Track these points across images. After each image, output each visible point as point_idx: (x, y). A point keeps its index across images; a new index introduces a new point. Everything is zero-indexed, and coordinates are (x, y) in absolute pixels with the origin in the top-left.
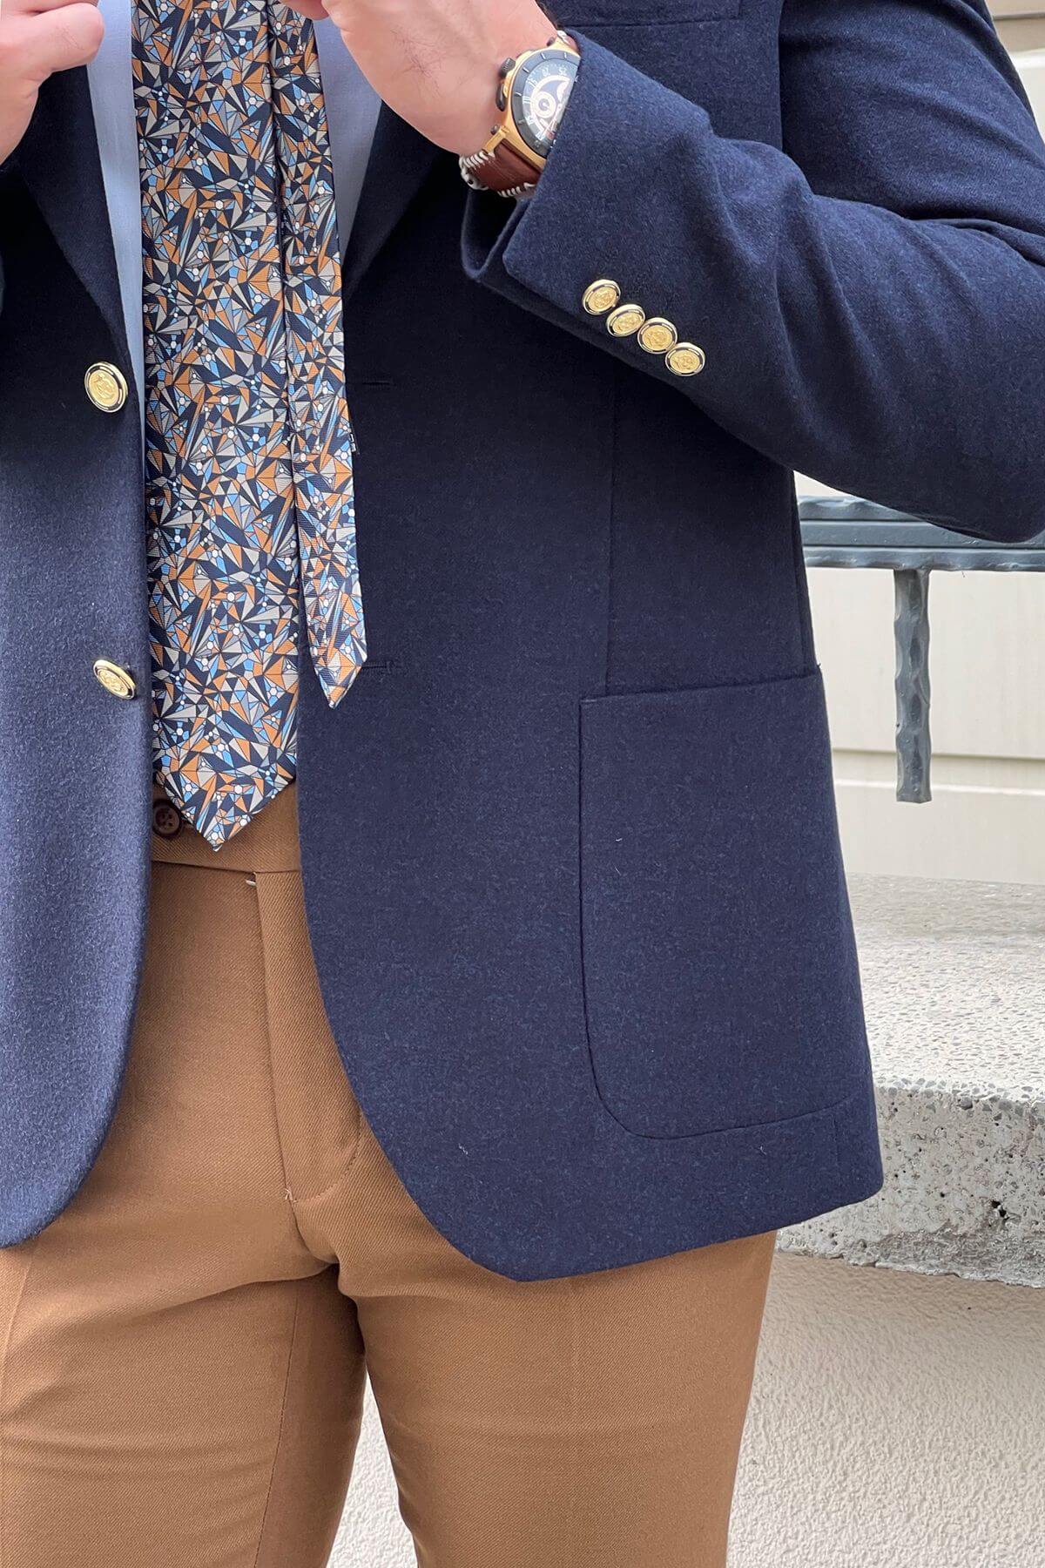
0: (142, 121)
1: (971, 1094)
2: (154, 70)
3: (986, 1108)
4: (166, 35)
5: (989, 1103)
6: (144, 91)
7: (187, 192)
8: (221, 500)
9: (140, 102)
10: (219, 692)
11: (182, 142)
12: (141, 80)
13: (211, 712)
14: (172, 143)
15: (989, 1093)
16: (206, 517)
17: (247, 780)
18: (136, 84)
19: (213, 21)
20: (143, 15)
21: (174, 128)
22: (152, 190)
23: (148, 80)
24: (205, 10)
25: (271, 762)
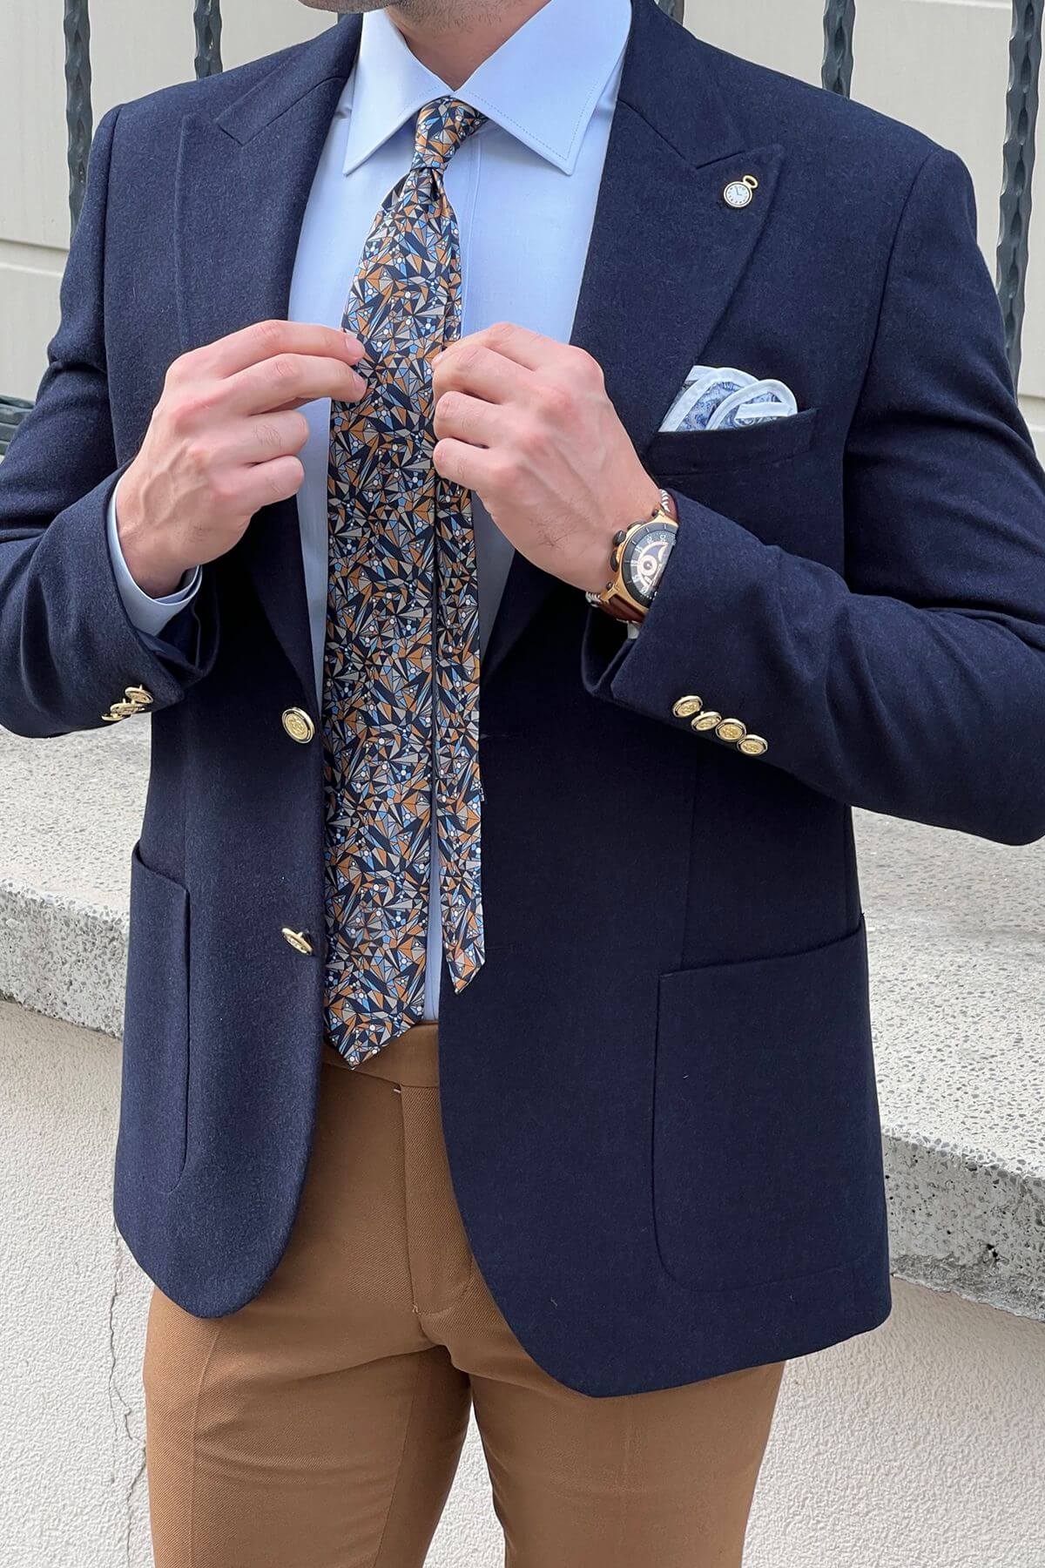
0: (333, 524)
1: (976, 1159)
2: (345, 488)
3: (987, 1173)
4: (356, 464)
5: (990, 1170)
6: (335, 502)
7: (364, 583)
8: (374, 814)
9: (332, 509)
10: (362, 955)
11: (364, 544)
12: (334, 494)
13: (356, 969)
14: (356, 543)
15: (991, 1161)
16: (362, 825)
17: (380, 1022)
18: (330, 496)
19: (393, 459)
20: (338, 447)
21: (358, 533)
22: (337, 574)
23: (340, 494)
24: (387, 450)
25: (399, 1011)
